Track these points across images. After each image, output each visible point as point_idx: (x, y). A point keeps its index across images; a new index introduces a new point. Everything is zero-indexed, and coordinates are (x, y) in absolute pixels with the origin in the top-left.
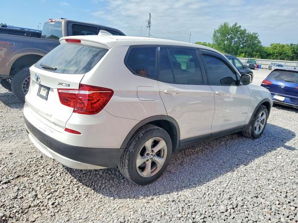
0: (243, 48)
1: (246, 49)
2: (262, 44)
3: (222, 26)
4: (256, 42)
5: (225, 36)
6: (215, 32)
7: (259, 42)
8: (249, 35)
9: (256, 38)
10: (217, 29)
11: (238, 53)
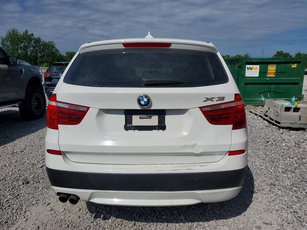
0: (42, 57)
1: (46, 58)
2: (61, 53)
3: (10, 33)
4: (54, 51)
5: (18, 45)
6: (3, 41)
7: (57, 51)
8: (45, 44)
9: (53, 47)
10: (4, 36)
11: (38, 63)
